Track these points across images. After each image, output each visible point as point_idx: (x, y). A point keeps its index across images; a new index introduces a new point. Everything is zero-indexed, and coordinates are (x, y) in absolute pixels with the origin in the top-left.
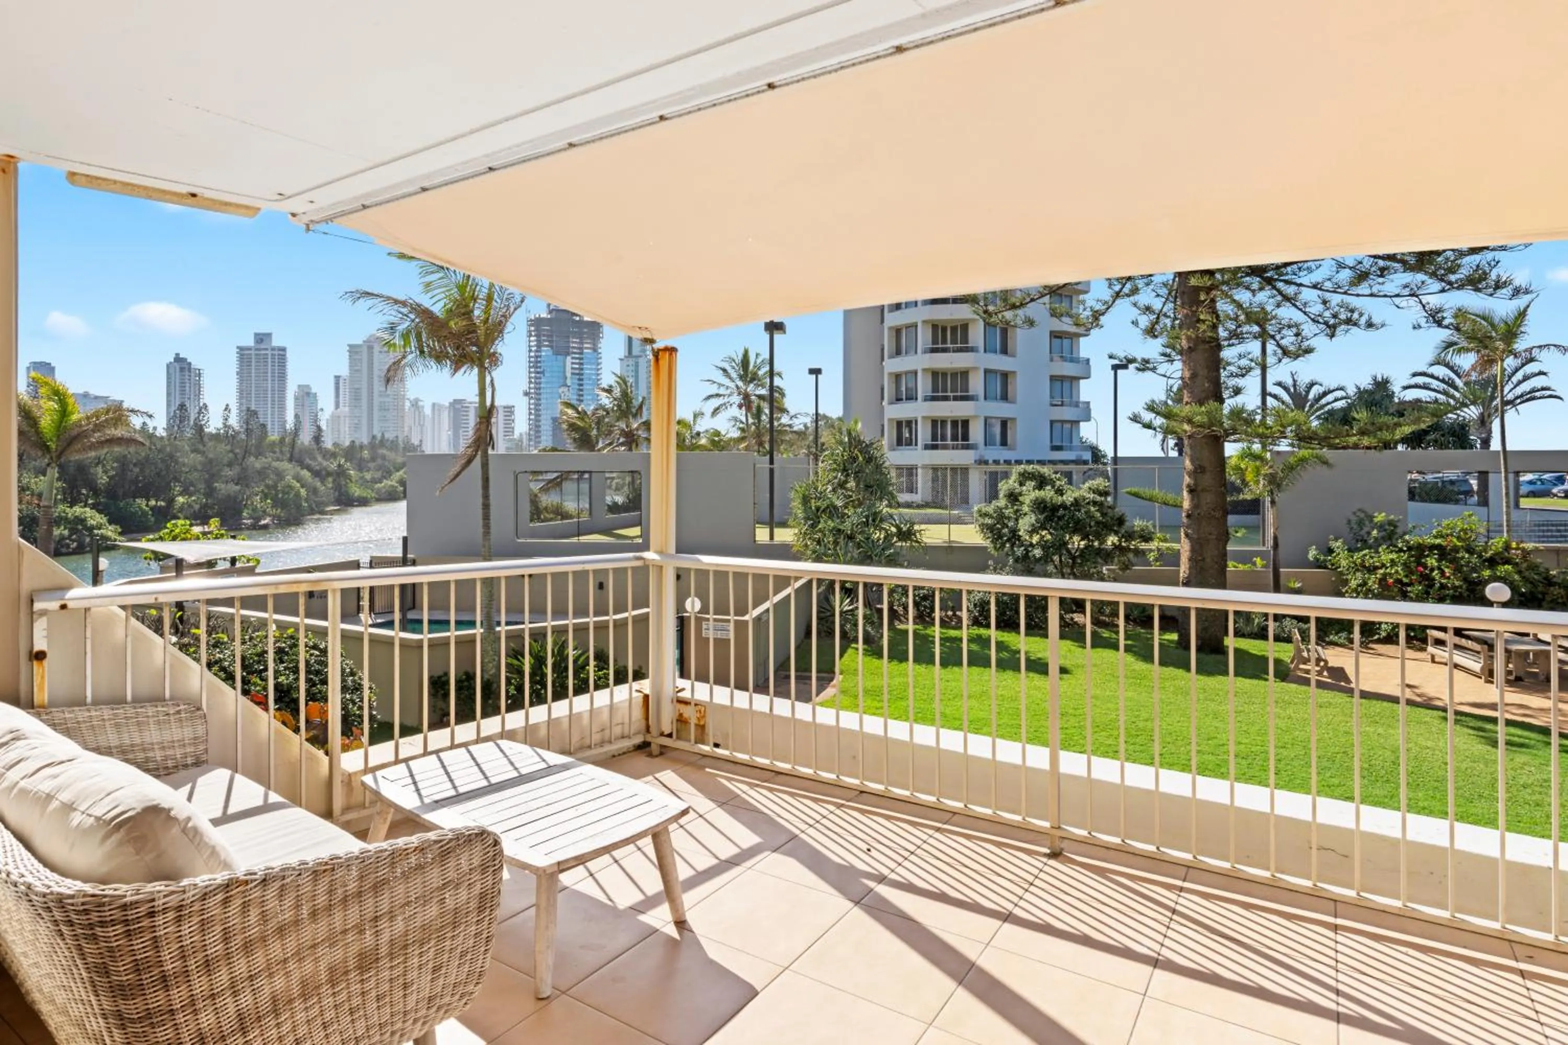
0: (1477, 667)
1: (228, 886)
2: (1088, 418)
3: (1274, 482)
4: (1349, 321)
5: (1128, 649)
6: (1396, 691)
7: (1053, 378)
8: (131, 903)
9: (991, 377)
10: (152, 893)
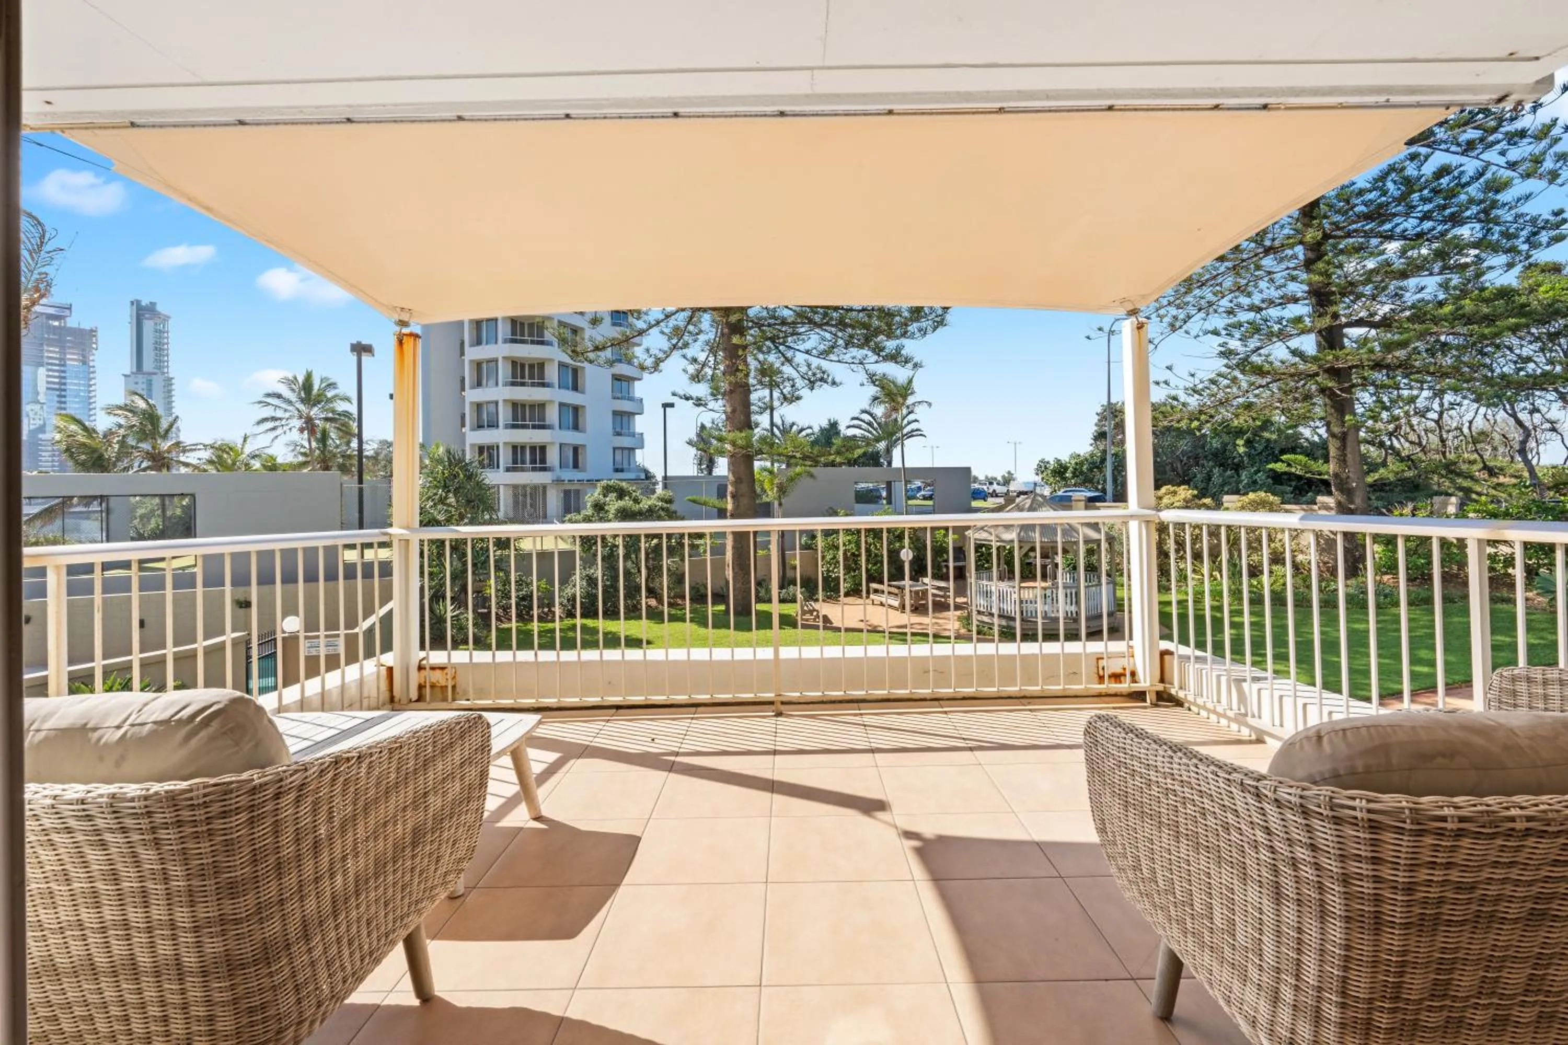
0: (896, 603)
1: (336, 763)
2: (642, 447)
3: (782, 490)
4: (822, 380)
5: (692, 620)
6: (861, 625)
7: (615, 413)
8: (261, 785)
9: (564, 409)
10: (278, 773)
